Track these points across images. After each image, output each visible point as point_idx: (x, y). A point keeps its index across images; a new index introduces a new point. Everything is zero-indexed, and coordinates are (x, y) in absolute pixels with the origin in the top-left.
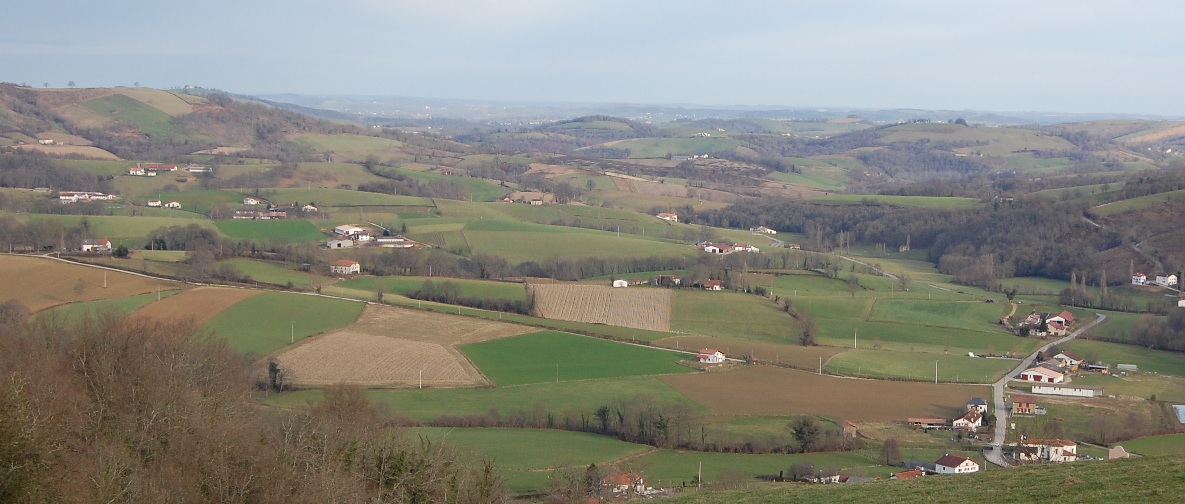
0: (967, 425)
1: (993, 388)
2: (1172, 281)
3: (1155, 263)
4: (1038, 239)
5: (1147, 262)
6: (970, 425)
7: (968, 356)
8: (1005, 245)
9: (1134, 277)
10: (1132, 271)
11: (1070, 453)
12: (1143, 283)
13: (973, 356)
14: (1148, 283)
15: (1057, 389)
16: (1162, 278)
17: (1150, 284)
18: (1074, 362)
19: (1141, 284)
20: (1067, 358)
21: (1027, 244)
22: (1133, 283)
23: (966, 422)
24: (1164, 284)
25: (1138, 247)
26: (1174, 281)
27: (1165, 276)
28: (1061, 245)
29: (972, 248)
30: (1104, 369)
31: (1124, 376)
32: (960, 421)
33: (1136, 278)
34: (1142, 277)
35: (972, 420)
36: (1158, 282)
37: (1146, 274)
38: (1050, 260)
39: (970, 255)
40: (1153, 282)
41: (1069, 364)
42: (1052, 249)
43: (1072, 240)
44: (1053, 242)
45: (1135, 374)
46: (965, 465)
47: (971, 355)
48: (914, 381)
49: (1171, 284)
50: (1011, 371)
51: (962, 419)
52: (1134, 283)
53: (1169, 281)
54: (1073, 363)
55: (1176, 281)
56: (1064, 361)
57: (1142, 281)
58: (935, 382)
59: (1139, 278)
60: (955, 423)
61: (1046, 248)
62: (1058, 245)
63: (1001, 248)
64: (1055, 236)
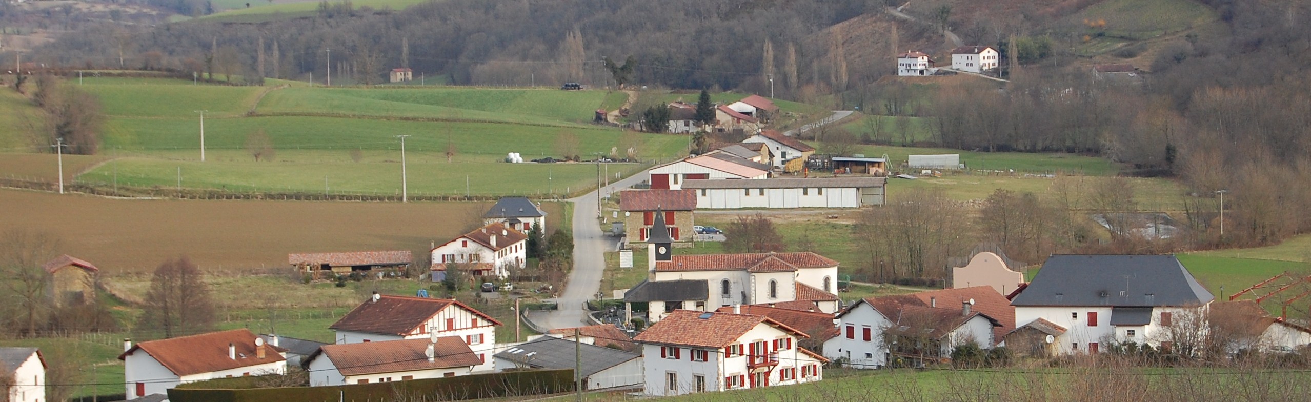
0: (477, 256)
1: (570, 204)
2: (986, 61)
3: (943, 36)
4: (682, 14)
5: (926, 35)
6: (488, 257)
7: (509, 161)
8: (612, 34)
9: (900, 61)
10: (894, 48)
11: (817, 292)
12: (922, 72)
13: (521, 160)
14: (934, 70)
15: (754, 193)
16: (965, 56)
17: (937, 73)
18: (792, 153)
19: (918, 74)
20: (772, 145)
21: (660, 27)
22: (900, 74)
23: (472, 246)
24: (969, 69)
25: (901, 11)
26: (991, 61)
27: (972, 52)
28: (733, 23)
29: (541, 47)
30: (873, 164)
31: (932, 176)
32: (454, 248)
33: (906, 61)
34: (920, 59)
35: (493, 241)
36: (954, 66)
37: (924, 52)
38: (710, 52)
39: (536, 58)
40: (947, 69)
41: (777, 160)
42: (713, 32)
43: (756, 11)
44: (715, 19)
45: (955, 172)
47: (515, 157)
48: (342, 197)
49: (985, 68)
50: (622, 178)
51: (460, 242)
52: (902, 72)
53: (982, 62)
54: (788, 157)
55: (996, 61)
56: (764, 151)
57: (920, 68)
58: (401, 199)
59: (913, 61)
60: (437, 255)
61: (700, 33)
62: (726, 23)
63: (603, 40)
64: (719, 7)
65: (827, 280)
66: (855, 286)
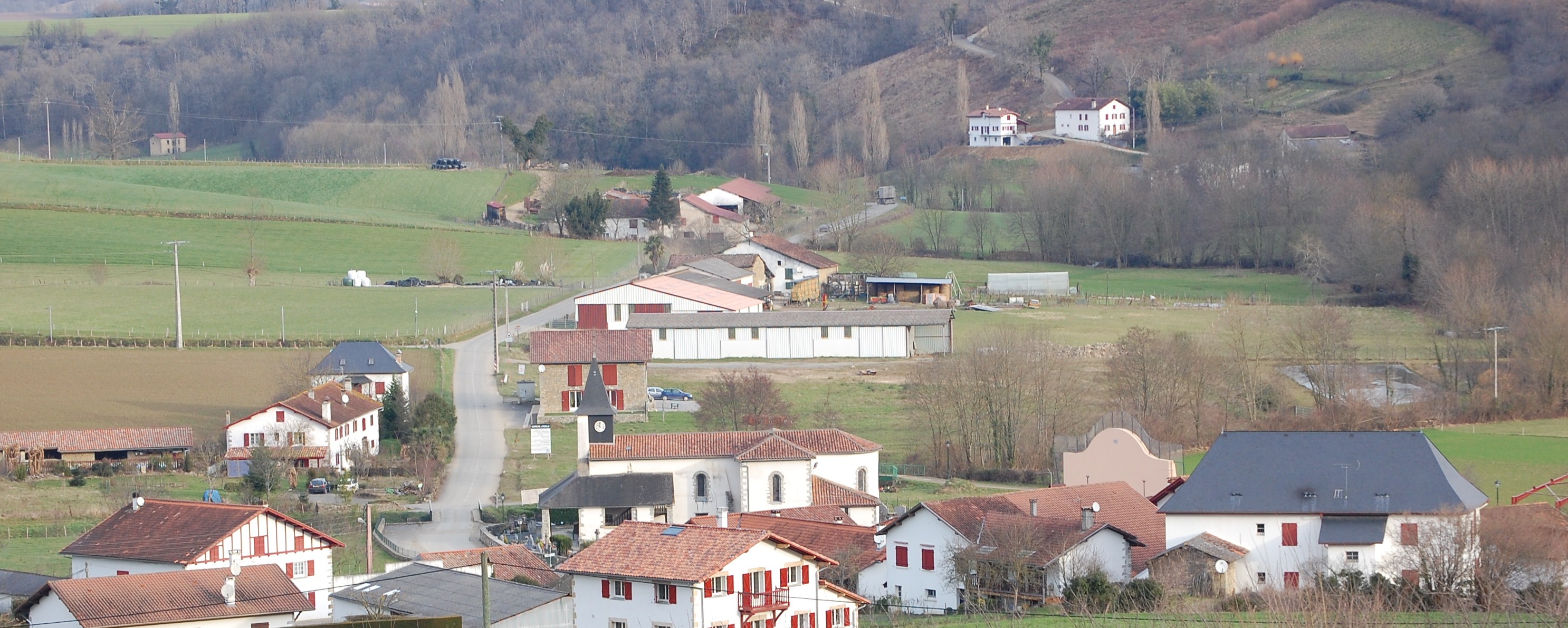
0: (301, 437)
1: (449, 352)
2: (1111, 122)
3: (1040, 81)
4: (622, 49)
5: (1014, 80)
6: (318, 437)
7: (347, 283)
8: (510, 80)
9: (973, 123)
10: (963, 101)
11: (847, 492)
12: (1007, 140)
13: (367, 283)
14: (1026, 136)
15: (743, 334)
16: (1076, 114)
17: (1032, 142)
18: (802, 272)
19: (1001, 143)
20: (771, 259)
21: (589, 68)
22: (972, 143)
23: (292, 420)
24: (1083, 135)
25: (974, 42)
26: (1119, 122)
27: (1088, 107)
28: (705, 61)
29: (397, 100)
30: (931, 287)
31: (1026, 306)
32: (263, 423)
33: (982, 122)
34: (1004, 119)
35: (327, 412)
36: (1059, 130)
37: (1011, 107)
38: (669, 110)
39: (389, 117)
40: (1046, 134)
41: (779, 282)
42: (673, 76)
43: (741, 42)
44: (676, 56)
45: (1062, 301)
46: (248, 548)
47: (359, 277)
48: (76, 341)
49: (1109, 133)
50: (532, 311)
51: (272, 413)
52: (976, 141)
53: (1103, 123)
54: (796, 277)
55: (1126, 121)
56: (758, 267)
57: (1005, 133)
58: (174, 344)
59: (993, 123)
60: (236, 434)
61: (652, 77)
62: (693, 62)
63: (496, 89)
64: (681, 37)
65: (862, 474)
66: (904, 483)
